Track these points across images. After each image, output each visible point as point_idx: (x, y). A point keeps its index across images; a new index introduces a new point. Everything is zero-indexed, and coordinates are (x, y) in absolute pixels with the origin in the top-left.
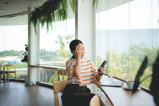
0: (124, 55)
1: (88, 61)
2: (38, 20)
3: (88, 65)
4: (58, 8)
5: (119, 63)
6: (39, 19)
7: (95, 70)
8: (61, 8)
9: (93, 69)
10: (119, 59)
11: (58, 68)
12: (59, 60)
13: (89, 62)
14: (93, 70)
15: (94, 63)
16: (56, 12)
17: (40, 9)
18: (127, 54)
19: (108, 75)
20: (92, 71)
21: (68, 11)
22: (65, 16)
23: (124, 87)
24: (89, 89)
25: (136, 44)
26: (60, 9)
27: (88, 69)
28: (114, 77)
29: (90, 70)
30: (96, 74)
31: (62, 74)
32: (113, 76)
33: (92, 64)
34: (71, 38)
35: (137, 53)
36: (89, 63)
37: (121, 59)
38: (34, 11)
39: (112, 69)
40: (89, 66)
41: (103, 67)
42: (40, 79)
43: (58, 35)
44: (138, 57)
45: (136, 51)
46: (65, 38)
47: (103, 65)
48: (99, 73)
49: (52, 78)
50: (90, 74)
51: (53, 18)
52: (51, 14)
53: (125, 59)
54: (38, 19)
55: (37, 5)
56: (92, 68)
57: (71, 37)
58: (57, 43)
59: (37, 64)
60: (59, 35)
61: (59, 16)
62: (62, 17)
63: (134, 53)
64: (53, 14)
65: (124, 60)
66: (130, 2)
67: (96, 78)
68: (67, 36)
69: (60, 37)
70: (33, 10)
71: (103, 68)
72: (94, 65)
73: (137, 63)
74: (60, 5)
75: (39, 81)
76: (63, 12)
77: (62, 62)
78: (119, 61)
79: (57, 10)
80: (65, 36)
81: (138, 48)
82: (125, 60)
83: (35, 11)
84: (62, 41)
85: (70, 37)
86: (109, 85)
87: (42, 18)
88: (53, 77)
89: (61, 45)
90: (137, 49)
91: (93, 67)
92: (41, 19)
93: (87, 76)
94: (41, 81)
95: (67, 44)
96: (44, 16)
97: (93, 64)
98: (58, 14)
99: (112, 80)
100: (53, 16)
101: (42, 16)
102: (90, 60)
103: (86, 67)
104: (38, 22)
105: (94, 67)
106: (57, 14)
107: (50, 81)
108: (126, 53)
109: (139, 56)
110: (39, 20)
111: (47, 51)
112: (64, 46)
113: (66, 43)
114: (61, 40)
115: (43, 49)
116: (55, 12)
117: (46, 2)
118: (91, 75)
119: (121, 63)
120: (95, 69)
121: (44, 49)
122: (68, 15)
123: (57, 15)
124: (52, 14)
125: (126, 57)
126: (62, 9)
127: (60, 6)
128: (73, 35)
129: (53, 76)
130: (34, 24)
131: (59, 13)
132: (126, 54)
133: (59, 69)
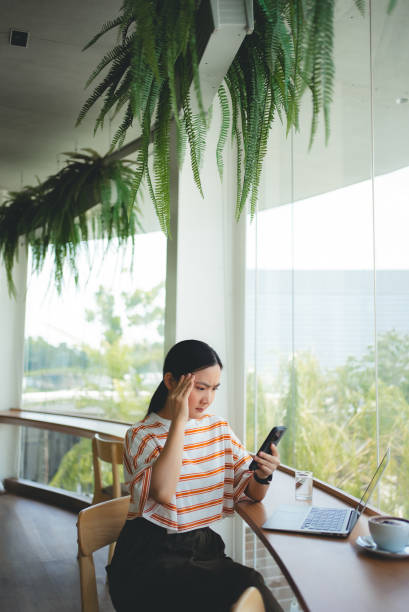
0: (350, 374)
1: (212, 427)
2: (22, 239)
3: (212, 441)
4: (100, 201)
5: (329, 401)
6: (27, 236)
7: (243, 462)
8: (114, 198)
9: (235, 458)
10: (329, 389)
11: (94, 432)
12: (96, 388)
13: (217, 429)
14: (234, 463)
15: (236, 434)
16: (93, 214)
17: (33, 198)
18: (361, 370)
19: (292, 474)
20: (228, 466)
21: (139, 211)
22: (130, 230)
23: (361, 542)
24: (218, 537)
25: (394, 330)
26: (109, 203)
27: (212, 457)
28: (316, 485)
29: (219, 462)
30: (245, 476)
31: (108, 459)
32: (314, 481)
33: (227, 437)
34: (149, 303)
35: (398, 365)
36: (217, 432)
37: (335, 388)
38: (8, 205)
39: (308, 430)
40: (218, 447)
41: (270, 452)
42: (19, 467)
43: (98, 290)
44: (403, 379)
45: (394, 358)
46: (124, 301)
47: (267, 447)
48: (255, 475)
49: (69, 460)
50: (220, 477)
51: (80, 232)
52: (73, 217)
53: (353, 388)
54: (21, 234)
55: (22, 181)
56: (228, 452)
57: (149, 299)
58: (90, 317)
59: (12, 410)
60: (101, 288)
61: (103, 229)
62: (114, 230)
63: (388, 364)
64: (80, 218)
65: (347, 392)
66: (377, 175)
67: (245, 492)
68: (131, 294)
69: (104, 298)
70: (4, 200)
71: (268, 456)
72: (238, 441)
73: (398, 408)
74: (109, 188)
75: (18, 475)
76: (120, 215)
77: (108, 394)
78: (328, 396)
79: (98, 207)
80: (124, 294)
81: (402, 347)
82: (354, 393)
83: (11, 205)
84: (111, 312)
85: (143, 296)
86: (298, 528)
87: (39, 232)
88: (72, 459)
89: (105, 328)
90: (397, 348)
91: (235, 450)
92: (34, 236)
93: (211, 489)
94: (25, 478)
95: (130, 325)
96: (47, 226)
97: (233, 436)
98: (103, 222)
99: (309, 500)
100: (81, 227)
101: (39, 226)
102: (223, 420)
103: (205, 452)
104: (20, 248)
105: (237, 447)
106: (96, 220)
107: (61, 472)
108: (355, 364)
109: (406, 377)
110: (28, 241)
111: (52, 347)
112: (118, 332)
113: (128, 322)
114: (106, 306)
115: (35, 339)
116: (89, 213)
117: (58, 175)
118: (227, 481)
119: (336, 401)
120: (240, 458)
121: (40, 339)
122: (139, 224)
123: (96, 225)
124: (77, 220)
125: (355, 380)
126: (118, 203)
127: (110, 193)
128: (155, 292)
129: (71, 454)
130: (5, 255)
131: (104, 219)
132: (357, 367)
133: (97, 436)
